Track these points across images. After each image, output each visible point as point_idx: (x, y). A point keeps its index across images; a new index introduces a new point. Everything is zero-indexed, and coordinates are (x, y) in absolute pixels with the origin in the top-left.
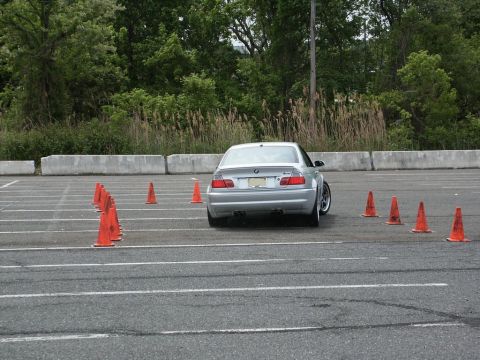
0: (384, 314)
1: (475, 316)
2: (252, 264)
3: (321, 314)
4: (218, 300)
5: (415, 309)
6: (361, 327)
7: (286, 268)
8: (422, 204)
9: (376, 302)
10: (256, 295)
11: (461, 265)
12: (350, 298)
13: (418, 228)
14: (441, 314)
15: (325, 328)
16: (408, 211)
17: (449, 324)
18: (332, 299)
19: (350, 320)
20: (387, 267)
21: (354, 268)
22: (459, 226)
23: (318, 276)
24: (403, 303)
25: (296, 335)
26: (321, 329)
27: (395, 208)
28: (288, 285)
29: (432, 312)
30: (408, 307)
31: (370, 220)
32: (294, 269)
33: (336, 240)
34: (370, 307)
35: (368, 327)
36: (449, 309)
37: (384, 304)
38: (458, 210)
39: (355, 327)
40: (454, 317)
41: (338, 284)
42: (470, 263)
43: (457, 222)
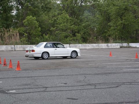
1: (1, 90)
8: (11, 60)
13: (10, 67)
16: (8, 63)
22: (19, 66)
27: (5, 61)
38: (18, 61)
42: (15, 76)
43: (18, 65)
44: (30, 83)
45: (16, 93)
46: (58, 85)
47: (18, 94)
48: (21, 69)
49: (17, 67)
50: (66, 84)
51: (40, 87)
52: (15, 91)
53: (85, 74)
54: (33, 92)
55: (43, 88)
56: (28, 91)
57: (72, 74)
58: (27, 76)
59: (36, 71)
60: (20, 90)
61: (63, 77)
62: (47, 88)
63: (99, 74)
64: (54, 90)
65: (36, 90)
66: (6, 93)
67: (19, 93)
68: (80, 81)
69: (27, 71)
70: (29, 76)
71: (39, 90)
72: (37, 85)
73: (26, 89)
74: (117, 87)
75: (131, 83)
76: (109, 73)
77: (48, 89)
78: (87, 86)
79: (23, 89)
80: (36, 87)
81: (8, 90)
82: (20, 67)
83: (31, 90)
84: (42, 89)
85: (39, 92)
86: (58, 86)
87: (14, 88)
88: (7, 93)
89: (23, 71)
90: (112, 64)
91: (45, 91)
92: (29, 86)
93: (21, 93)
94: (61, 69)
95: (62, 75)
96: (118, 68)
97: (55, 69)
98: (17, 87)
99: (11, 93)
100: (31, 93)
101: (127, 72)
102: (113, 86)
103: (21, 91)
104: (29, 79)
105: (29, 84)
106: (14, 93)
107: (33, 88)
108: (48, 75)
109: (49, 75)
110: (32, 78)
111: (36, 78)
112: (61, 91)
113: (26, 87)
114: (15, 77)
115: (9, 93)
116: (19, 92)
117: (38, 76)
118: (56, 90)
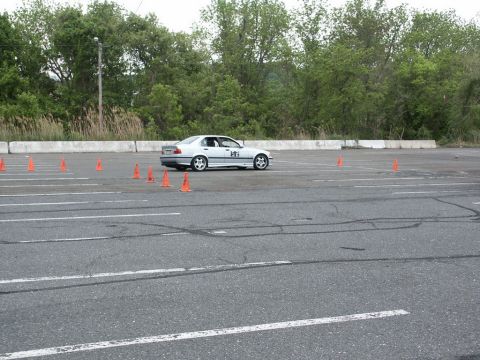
0: (146, 229)
1: (195, 229)
2: (70, 205)
3: (112, 230)
4: (51, 224)
5: (163, 226)
6: (135, 236)
7: (90, 206)
9: (142, 223)
10: (74, 221)
11: (187, 203)
12: (128, 221)
13: (164, 184)
14: (178, 229)
15: (115, 237)
17: (182, 233)
18: (118, 223)
19: (128, 233)
20: (148, 205)
21: (129, 206)
22: (186, 182)
23: (109, 210)
24: (157, 223)
25: (99, 241)
26: (112, 238)
29: (172, 228)
30: (160, 226)
32: (95, 207)
34: (138, 226)
35: (138, 236)
36: (181, 226)
37: (146, 224)
39: (131, 236)
40: (184, 230)
45: (230, 235)
46: (298, 221)
48: (190, 189)
49: (184, 184)
50: (311, 219)
52: (224, 232)
53: (329, 201)
54: (262, 235)
55: (273, 226)
56: (249, 232)
57: (301, 199)
58: (217, 202)
60: (233, 230)
61: (291, 205)
62: (280, 226)
63: (354, 201)
64: (301, 232)
65: (263, 230)
67: (238, 237)
68: (333, 215)
69: (205, 193)
70: (220, 203)
71: (270, 230)
72: (256, 221)
74: (417, 225)
75: (436, 219)
76: (375, 199)
77: (286, 230)
78: (356, 224)
79: (235, 228)
80: (258, 225)
81: (210, 230)
82: (190, 185)
83: (254, 231)
85: (273, 234)
87: (216, 225)
88: (212, 236)
89: (198, 193)
90: (359, 182)
91: (285, 234)
92: (242, 223)
93: (241, 236)
94: (267, 189)
95: (285, 203)
96: (379, 189)
98: (220, 224)
100: (259, 235)
101: (407, 198)
102: (407, 224)
103: (235, 232)
104: (226, 208)
105: (239, 219)
106: (226, 235)
107: (252, 226)
108: (256, 202)
110: (230, 206)
111: (237, 207)
113: (235, 224)
114: (195, 204)
115: (214, 236)
116: (236, 235)
117: (237, 203)
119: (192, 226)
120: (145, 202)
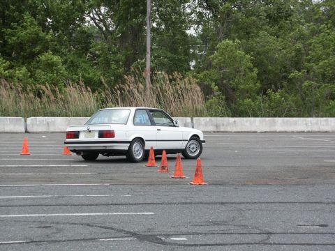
0: (85, 232)
1: (149, 234)
2: (24, 199)
3: (37, 233)
5: (112, 229)
6: (60, 241)
8: (179, 157)
9: (88, 225)
11: (179, 200)
12: (73, 222)
13: (175, 175)
14: (127, 232)
15: (32, 242)
17: (126, 239)
18: (58, 223)
19: (58, 236)
20: (123, 202)
22: (199, 173)
23: (65, 207)
24: (108, 225)
25: (6, 246)
26: (28, 243)
27: (164, 159)
28: (35, 213)
29: (121, 231)
30: (108, 228)
31: (148, 169)
33: (108, 182)
34: (80, 229)
35: (65, 241)
36: (136, 229)
37: (92, 226)
39: (56, 241)
40: (134, 234)
41: (74, 213)
42: (187, 199)
43: (197, 170)
44: (225, 220)
45: (187, 243)
46: (302, 229)
47: (193, 248)
48: (205, 181)
49: (196, 175)
50: (326, 226)
51: (253, 231)
52: (185, 239)
54: (232, 244)
55: (260, 234)
56: (219, 239)
58: (220, 200)
59: (245, 188)
61: (318, 207)
62: (271, 233)
64: (290, 243)
65: (242, 238)
66: (161, 243)
67: (196, 245)
69: (222, 187)
70: (224, 201)
71: (250, 238)
72: (245, 227)
73: (214, 234)
77: (273, 239)
79: (205, 234)
80: (242, 232)
81: (168, 236)
82: (204, 176)
83: (227, 239)
84: (258, 238)
85: (248, 244)
86: (301, 231)
87: (184, 230)
89: (211, 187)
91: (266, 244)
92: (222, 227)
93: (201, 245)
94: (313, 185)
95: (316, 203)
97: (298, 184)
98: (191, 229)
99: (175, 244)
100: (227, 245)
103: (200, 239)
104: (224, 208)
105: (224, 223)
106: (183, 243)
107: (232, 232)
108: (276, 200)
109: (280, 200)
110: (233, 205)
111: (243, 206)
112: (308, 244)
113: (216, 228)
114: (189, 201)
115: (170, 244)
116: (197, 243)
117: (249, 201)
118: (296, 242)
119: (149, 230)
120: (126, 197)
